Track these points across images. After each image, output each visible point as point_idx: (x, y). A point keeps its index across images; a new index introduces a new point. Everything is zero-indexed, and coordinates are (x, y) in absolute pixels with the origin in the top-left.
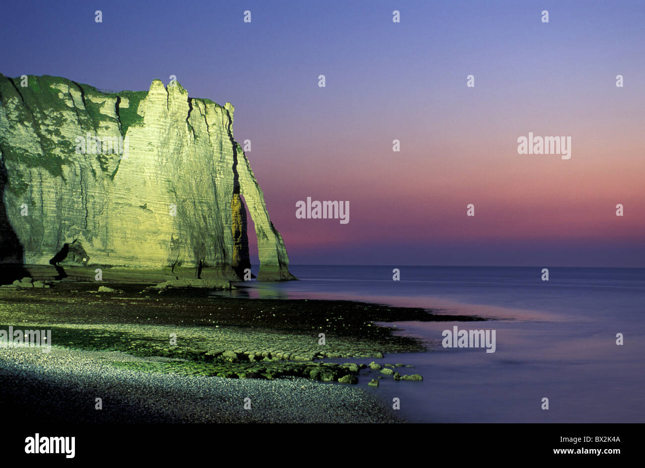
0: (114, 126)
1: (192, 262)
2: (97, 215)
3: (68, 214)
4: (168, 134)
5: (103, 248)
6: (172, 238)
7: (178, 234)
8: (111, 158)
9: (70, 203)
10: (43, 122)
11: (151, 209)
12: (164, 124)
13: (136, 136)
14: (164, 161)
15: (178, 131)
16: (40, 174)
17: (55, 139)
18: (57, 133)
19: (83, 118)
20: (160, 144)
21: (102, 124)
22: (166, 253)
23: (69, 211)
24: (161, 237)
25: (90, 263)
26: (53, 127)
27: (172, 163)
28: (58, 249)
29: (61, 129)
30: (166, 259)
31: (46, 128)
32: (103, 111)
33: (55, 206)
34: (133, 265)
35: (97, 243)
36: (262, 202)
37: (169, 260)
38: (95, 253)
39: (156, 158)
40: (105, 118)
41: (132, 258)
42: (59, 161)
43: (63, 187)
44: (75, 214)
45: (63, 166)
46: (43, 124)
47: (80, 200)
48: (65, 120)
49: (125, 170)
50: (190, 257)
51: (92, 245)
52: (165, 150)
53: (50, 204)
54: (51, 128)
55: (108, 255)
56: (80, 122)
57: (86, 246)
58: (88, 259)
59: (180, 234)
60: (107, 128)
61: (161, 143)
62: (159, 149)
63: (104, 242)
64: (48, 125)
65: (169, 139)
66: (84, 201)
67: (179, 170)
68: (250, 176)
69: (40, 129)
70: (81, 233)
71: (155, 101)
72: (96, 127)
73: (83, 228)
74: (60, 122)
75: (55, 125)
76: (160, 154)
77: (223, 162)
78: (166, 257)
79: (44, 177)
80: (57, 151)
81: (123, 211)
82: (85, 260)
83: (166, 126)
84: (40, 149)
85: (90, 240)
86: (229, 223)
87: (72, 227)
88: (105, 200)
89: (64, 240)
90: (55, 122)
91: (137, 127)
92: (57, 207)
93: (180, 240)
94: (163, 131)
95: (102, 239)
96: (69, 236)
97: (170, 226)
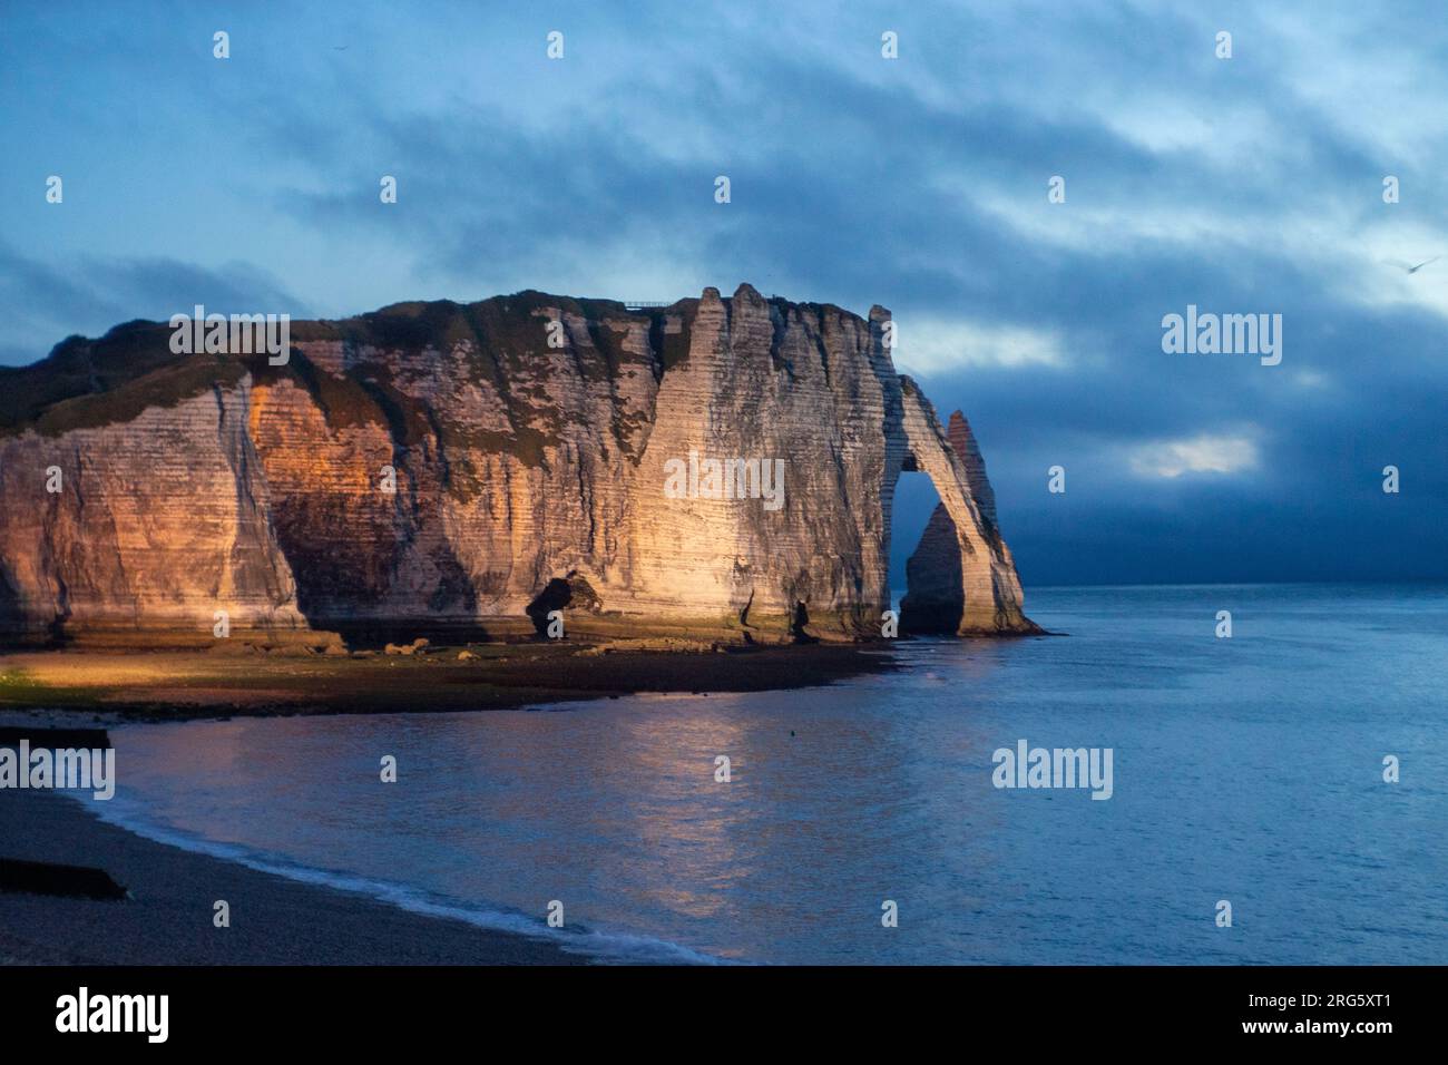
0: (642, 371)
1: (777, 604)
2: (613, 527)
3: (556, 529)
4: (731, 381)
5: (624, 584)
6: (737, 563)
7: (746, 556)
8: (637, 428)
9: (559, 510)
10: (514, 376)
11: (701, 514)
12: (722, 364)
13: (676, 388)
14: (724, 428)
15: (752, 372)
16: (506, 465)
17: (535, 402)
18: (539, 393)
19: (587, 362)
20: (714, 400)
21: (624, 368)
22: (726, 590)
23: (558, 524)
24: (718, 563)
25: (604, 610)
26: (532, 383)
27: (740, 431)
28: (538, 588)
29: (546, 387)
30: (727, 600)
31: (519, 385)
32: (626, 346)
33: (530, 517)
34: (673, 613)
35: (614, 574)
36: (961, 486)
37: (732, 603)
38: (610, 593)
39: (707, 425)
40: (629, 357)
41: (672, 602)
42: (540, 440)
43: (545, 485)
44: (569, 528)
45: (546, 448)
46: (515, 380)
47: (579, 504)
48: (553, 370)
49: (659, 447)
50: (774, 595)
51: (605, 580)
52: (724, 409)
53: (523, 514)
54: (528, 385)
55: (633, 596)
56: (581, 370)
57: (593, 580)
58: (601, 603)
59: (753, 556)
60: (631, 375)
61: (717, 398)
62: (714, 409)
63: (627, 574)
64: (524, 381)
65: (733, 389)
66: (587, 505)
67: (753, 442)
68: (935, 437)
69: (509, 388)
70: (581, 560)
71: (706, 324)
72: (612, 375)
73: (585, 552)
74: (543, 373)
75: (536, 378)
76: (715, 416)
77: (860, 418)
78: (727, 598)
79: (512, 469)
80: (538, 424)
81: (655, 519)
82: (597, 605)
83: (726, 366)
84: (507, 424)
85: (601, 571)
86: (874, 529)
87: (565, 552)
88: (626, 502)
89: (551, 572)
90: (534, 374)
91: (678, 372)
92: (535, 518)
93: (753, 567)
94: (722, 375)
95: (621, 570)
96: (558, 567)
97: (731, 544)
